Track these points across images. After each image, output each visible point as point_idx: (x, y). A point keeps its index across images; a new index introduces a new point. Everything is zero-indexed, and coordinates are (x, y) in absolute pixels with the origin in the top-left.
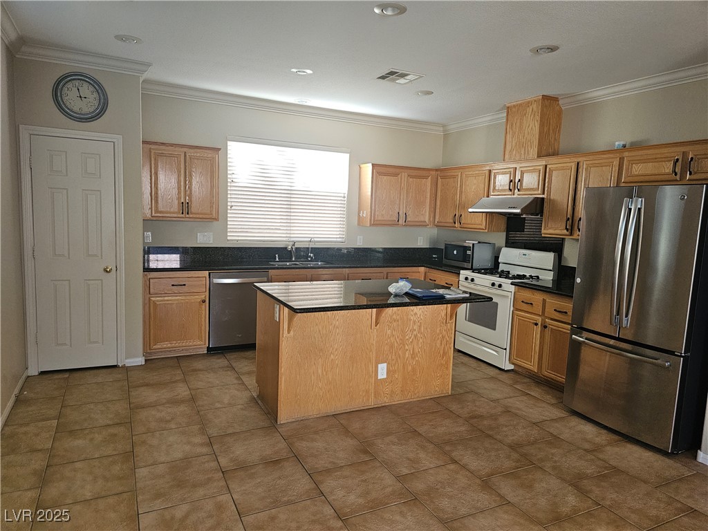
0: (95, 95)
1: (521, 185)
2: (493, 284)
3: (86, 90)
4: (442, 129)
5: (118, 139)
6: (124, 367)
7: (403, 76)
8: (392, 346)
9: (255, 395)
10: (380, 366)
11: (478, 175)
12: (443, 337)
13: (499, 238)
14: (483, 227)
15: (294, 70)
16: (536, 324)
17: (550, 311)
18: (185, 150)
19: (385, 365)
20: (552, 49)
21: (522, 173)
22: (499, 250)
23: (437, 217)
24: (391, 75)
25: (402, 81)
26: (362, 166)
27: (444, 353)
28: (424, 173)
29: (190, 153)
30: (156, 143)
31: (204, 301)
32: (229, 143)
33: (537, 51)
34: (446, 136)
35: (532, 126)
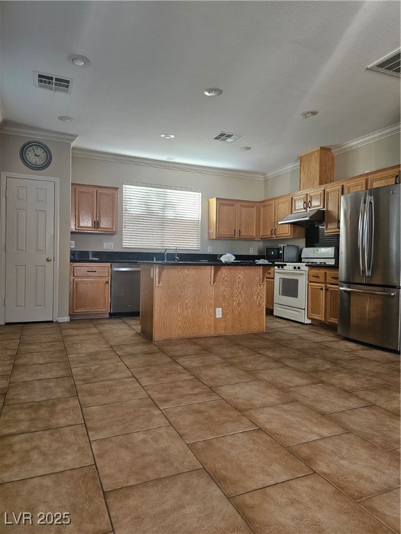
0: (45, 154)
1: (311, 204)
2: (295, 268)
3: (39, 151)
4: (263, 177)
5: (57, 180)
6: (57, 322)
7: (229, 136)
8: (224, 297)
9: (139, 332)
10: (217, 309)
11: (285, 202)
12: (259, 294)
13: (301, 243)
14: (289, 235)
15: (163, 136)
16: (322, 289)
17: (329, 279)
18: (97, 189)
19: (220, 309)
20: (314, 113)
21: (311, 197)
22: (302, 250)
23: (261, 233)
24: (222, 136)
25: (229, 140)
26: (210, 200)
27: (260, 305)
28: (252, 204)
29: (100, 191)
30: (79, 185)
31: (107, 282)
32: (124, 186)
33: (305, 115)
34: (266, 181)
35: (315, 166)
